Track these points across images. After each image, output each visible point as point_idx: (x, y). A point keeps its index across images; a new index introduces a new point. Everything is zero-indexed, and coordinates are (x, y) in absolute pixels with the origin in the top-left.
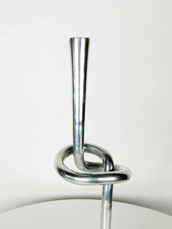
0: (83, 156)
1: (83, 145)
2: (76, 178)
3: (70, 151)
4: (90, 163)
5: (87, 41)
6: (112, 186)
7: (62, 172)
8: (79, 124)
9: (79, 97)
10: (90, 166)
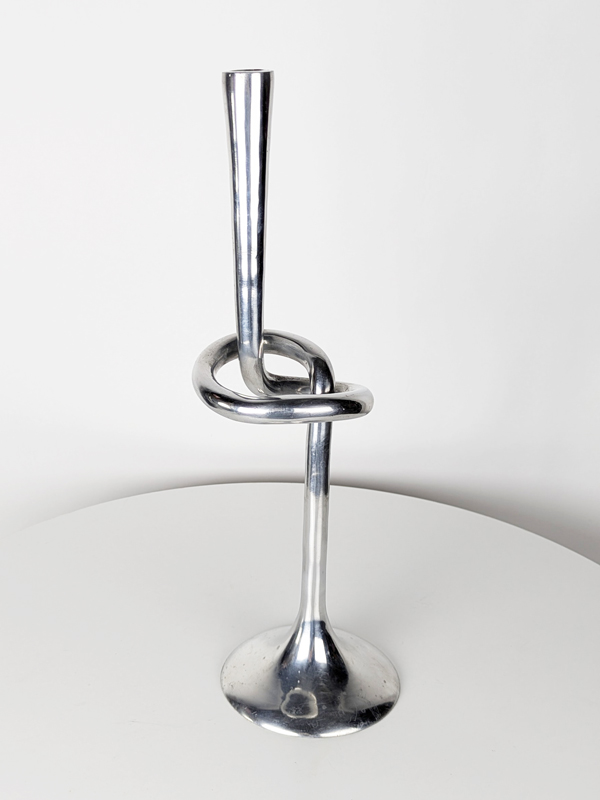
0: (260, 361)
1: (261, 335)
2: (241, 409)
3: (231, 349)
4: (279, 377)
5: (266, 79)
6: (329, 426)
7: (211, 396)
8: (250, 283)
9: (249, 218)
10: (278, 384)
